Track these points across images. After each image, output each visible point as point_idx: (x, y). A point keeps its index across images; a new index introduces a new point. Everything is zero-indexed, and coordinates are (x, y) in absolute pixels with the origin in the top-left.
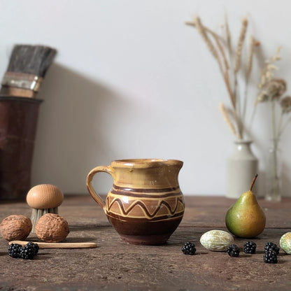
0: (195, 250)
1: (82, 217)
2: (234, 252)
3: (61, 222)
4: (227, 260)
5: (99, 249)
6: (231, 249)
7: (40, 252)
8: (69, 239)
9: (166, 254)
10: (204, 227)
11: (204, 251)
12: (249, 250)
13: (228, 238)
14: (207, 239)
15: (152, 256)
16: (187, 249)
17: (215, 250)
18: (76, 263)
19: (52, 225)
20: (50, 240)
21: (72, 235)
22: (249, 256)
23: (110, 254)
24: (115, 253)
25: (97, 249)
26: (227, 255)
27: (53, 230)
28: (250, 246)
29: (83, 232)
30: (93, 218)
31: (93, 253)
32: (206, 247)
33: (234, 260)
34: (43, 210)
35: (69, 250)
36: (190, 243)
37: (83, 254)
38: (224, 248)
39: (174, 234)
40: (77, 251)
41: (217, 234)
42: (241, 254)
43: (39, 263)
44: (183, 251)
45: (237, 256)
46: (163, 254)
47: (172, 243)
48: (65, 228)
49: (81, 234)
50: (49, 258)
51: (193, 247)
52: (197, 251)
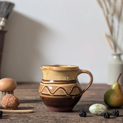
0: (86, 114)
1: (27, 95)
2: (107, 116)
3: (15, 99)
4: (103, 120)
5: (35, 113)
6: (105, 114)
7: (3, 115)
8: (19, 108)
9: (71, 116)
10: (93, 101)
11: (91, 115)
12: (115, 115)
13: (104, 108)
14: (93, 108)
15: (63, 117)
16: (81, 114)
17: (97, 115)
18: (22, 121)
19: (10, 100)
20: (9, 108)
21: (21, 105)
22: (115, 118)
23: (41, 116)
24: (43, 116)
25: (34, 113)
26: (103, 118)
27: (11, 103)
28: (116, 113)
29: (27, 104)
30: (33, 96)
31: (31, 116)
32: (92, 113)
33: (106, 120)
34: (6, 92)
35: (19, 114)
36: (83, 111)
37: (26, 116)
38: (102, 113)
39: (76, 105)
40: (23, 114)
41: (98, 106)
42: (111, 116)
43: (3, 121)
44: (80, 115)
45: (109, 118)
46: (69, 116)
47: (74, 110)
48: (17, 102)
49: (26, 105)
50: (8, 118)
51: (85, 113)
52: (87, 115)
